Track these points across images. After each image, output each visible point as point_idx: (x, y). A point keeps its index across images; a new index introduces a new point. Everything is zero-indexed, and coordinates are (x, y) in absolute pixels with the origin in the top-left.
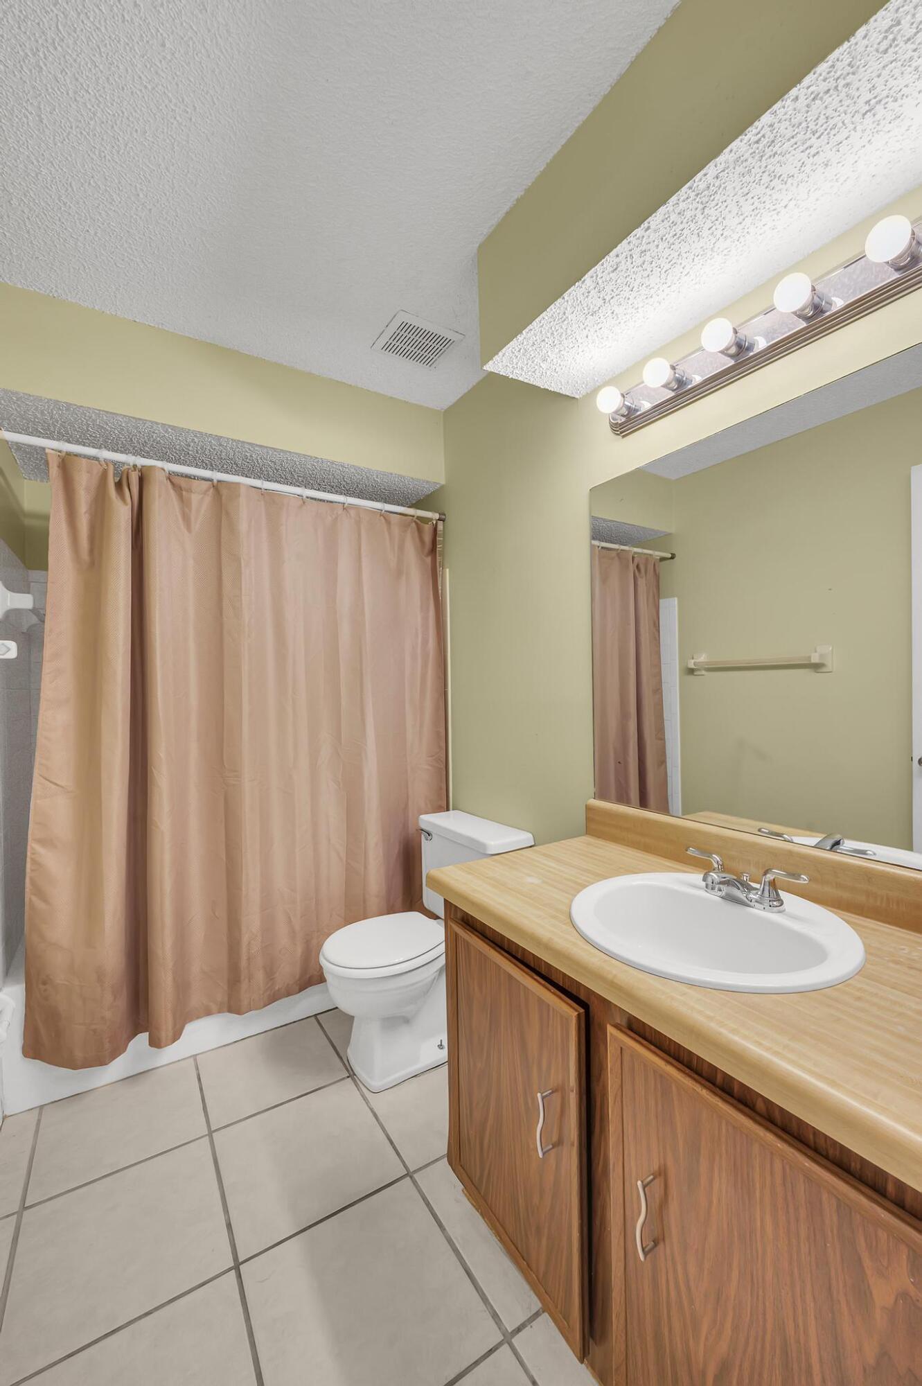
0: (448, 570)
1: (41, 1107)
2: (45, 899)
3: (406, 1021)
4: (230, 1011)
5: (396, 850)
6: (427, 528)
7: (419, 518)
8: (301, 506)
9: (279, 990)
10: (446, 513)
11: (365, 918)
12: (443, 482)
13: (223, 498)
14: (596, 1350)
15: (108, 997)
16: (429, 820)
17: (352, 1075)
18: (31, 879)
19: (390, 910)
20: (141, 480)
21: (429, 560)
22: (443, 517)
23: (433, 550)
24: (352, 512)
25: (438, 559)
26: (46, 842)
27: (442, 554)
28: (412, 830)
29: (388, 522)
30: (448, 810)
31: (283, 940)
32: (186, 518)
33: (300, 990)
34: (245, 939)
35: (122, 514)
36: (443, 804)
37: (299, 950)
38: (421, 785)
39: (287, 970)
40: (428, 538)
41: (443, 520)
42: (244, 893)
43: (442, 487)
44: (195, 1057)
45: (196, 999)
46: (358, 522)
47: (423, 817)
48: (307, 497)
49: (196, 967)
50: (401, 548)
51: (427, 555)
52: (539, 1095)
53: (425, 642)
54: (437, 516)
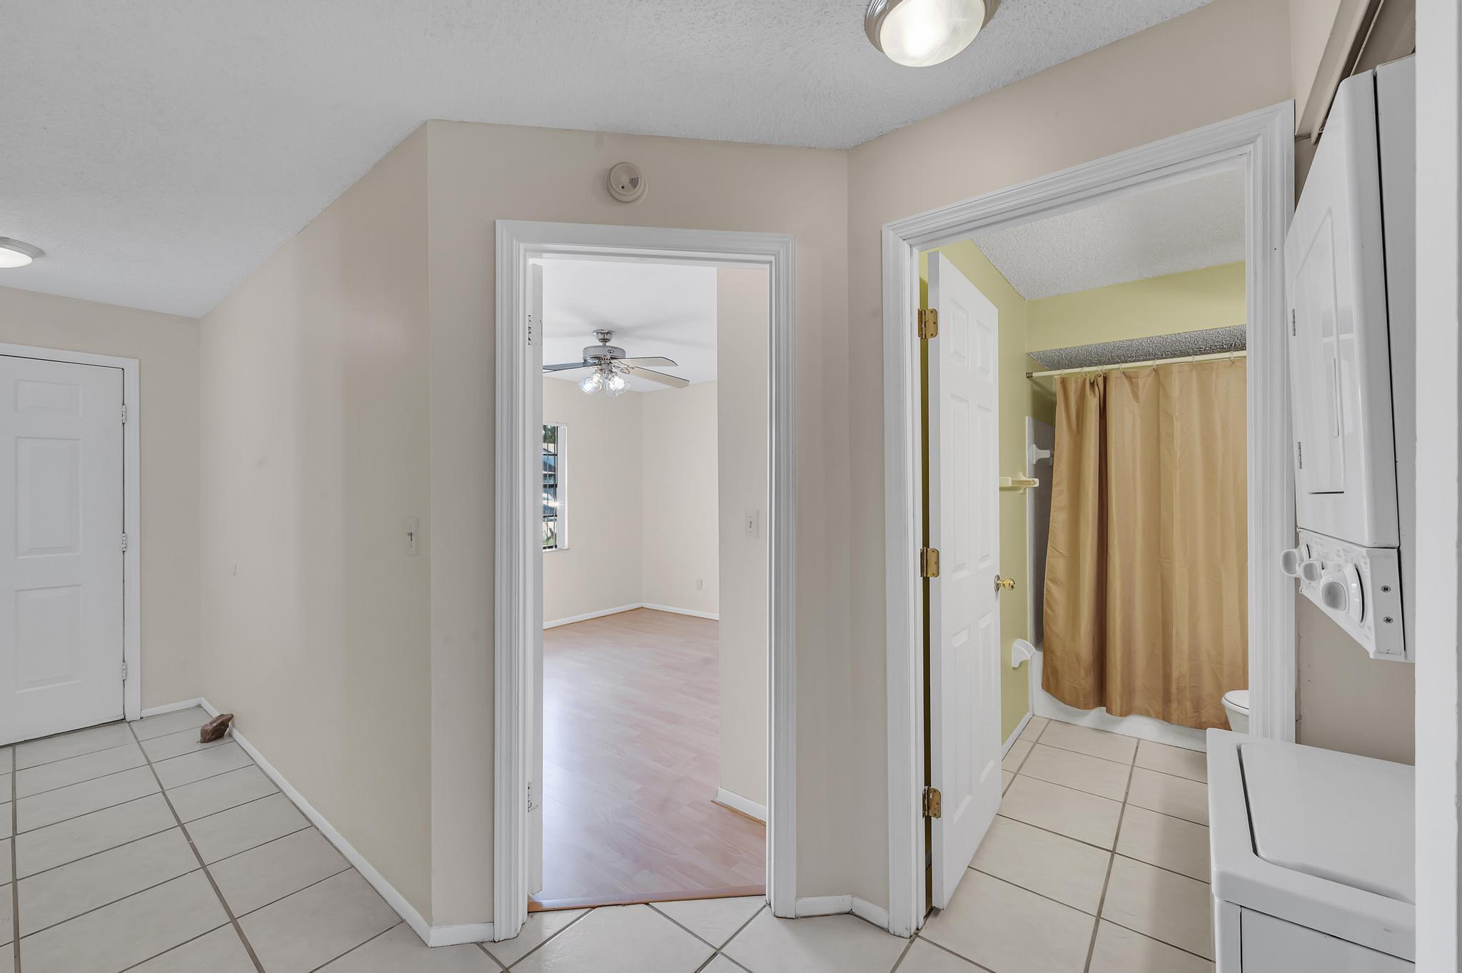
1: (1051, 720)
2: (1052, 611)
4: (1164, 719)
8: (1231, 366)
13: (1161, 377)
15: (1083, 673)
18: (1047, 599)
20: (1105, 379)
26: (1054, 581)
32: (1135, 395)
34: (1175, 674)
35: (1093, 403)
42: (1174, 643)
44: (1139, 739)
45: (1138, 701)
49: (1139, 681)
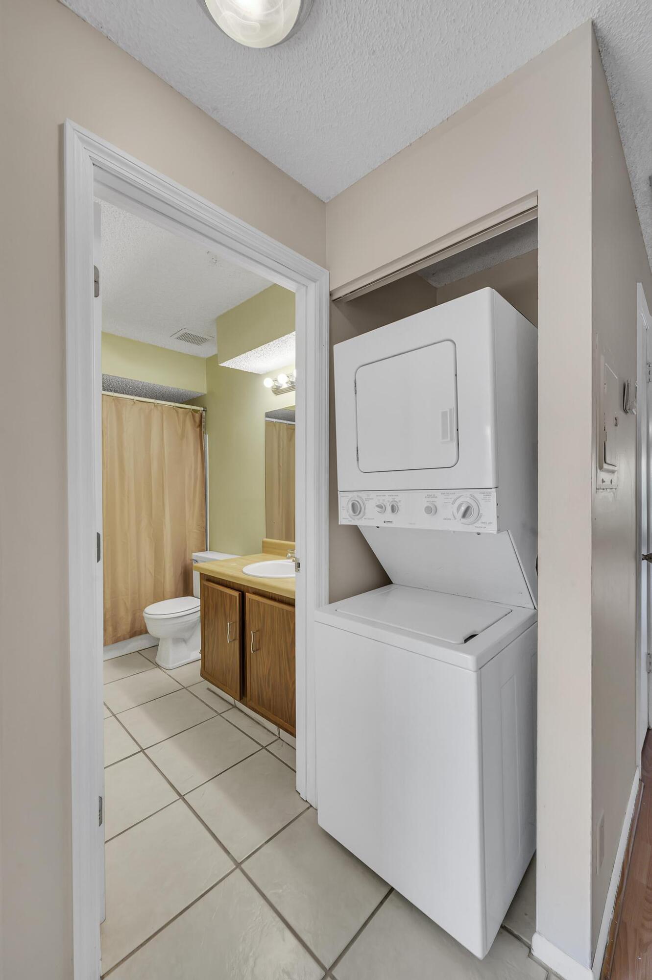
0: (208, 435)
3: (185, 641)
5: (180, 571)
6: (197, 416)
7: (193, 410)
9: (120, 636)
10: (207, 407)
11: (164, 600)
12: (206, 393)
14: (245, 698)
16: (196, 555)
17: (158, 666)
19: (176, 596)
21: (198, 430)
22: (205, 409)
23: (200, 425)
24: (159, 408)
25: (203, 430)
27: (205, 427)
28: (188, 562)
29: (177, 412)
30: (207, 550)
31: (122, 612)
33: (131, 637)
36: (204, 547)
37: (130, 619)
38: (193, 539)
39: (125, 627)
40: (198, 420)
41: (206, 411)
43: (205, 395)
46: (162, 413)
47: (194, 554)
48: (136, 400)
50: (184, 421)
51: (198, 427)
52: (228, 624)
53: (196, 470)
54: (202, 409)
